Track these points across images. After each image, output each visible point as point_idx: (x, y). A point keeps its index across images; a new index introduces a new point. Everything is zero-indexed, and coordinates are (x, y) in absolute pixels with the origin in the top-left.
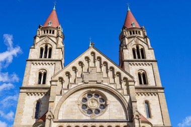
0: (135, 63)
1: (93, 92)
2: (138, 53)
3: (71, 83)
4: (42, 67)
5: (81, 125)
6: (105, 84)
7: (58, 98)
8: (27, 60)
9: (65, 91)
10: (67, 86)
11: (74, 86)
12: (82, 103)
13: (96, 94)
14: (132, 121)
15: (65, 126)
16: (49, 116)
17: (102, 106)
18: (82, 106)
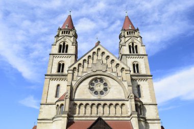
0: (131, 56)
1: (99, 78)
2: (133, 49)
3: (83, 72)
4: (61, 59)
5: (90, 103)
6: (108, 72)
7: (74, 83)
8: (50, 54)
9: (79, 78)
10: (80, 74)
11: (85, 74)
12: (91, 87)
13: (101, 80)
14: (128, 101)
15: (78, 103)
16: (67, 96)
17: (106, 89)
18: (91, 89)
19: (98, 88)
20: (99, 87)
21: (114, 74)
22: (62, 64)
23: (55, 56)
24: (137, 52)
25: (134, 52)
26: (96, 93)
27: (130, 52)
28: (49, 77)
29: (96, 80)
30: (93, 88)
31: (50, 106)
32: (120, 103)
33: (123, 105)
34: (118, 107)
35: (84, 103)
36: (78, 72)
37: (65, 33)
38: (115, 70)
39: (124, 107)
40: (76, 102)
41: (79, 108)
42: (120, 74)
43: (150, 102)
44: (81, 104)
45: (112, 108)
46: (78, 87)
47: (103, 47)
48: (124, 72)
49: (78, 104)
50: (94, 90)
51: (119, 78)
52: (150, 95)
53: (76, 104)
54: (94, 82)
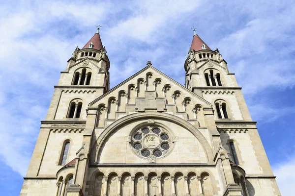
0: (210, 90)
1: (151, 125)
2: (213, 79)
3: (118, 112)
4: (77, 95)
5: (133, 171)
6: (170, 113)
7: (98, 133)
8: (56, 87)
9: (109, 123)
10: (112, 116)
11: (121, 116)
12: (135, 141)
13: (156, 128)
14: (214, 166)
15: (107, 171)
16: (81, 155)
17: (165, 145)
18: (135, 145)
19: (150, 142)
20: (152, 141)
21: (180, 116)
22: (77, 103)
23: (66, 90)
24: (220, 84)
25: (214, 84)
26: (145, 152)
27: (208, 84)
28: (49, 126)
29: (144, 127)
30: (138, 143)
31: (44, 181)
32: (198, 171)
33: (205, 174)
34: (195, 181)
35: (120, 171)
36: (109, 112)
37: (86, 55)
38: (182, 108)
39: (207, 180)
40: (101, 169)
41: (109, 182)
42: (193, 116)
43: (261, 173)
44: (113, 175)
45: (182, 181)
46: (106, 139)
47: (157, 70)
48: (201, 112)
49: (107, 175)
50: (141, 147)
51: (193, 123)
52: (258, 159)
53: (102, 174)
54: (140, 131)
